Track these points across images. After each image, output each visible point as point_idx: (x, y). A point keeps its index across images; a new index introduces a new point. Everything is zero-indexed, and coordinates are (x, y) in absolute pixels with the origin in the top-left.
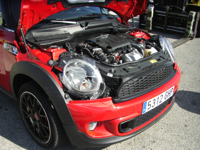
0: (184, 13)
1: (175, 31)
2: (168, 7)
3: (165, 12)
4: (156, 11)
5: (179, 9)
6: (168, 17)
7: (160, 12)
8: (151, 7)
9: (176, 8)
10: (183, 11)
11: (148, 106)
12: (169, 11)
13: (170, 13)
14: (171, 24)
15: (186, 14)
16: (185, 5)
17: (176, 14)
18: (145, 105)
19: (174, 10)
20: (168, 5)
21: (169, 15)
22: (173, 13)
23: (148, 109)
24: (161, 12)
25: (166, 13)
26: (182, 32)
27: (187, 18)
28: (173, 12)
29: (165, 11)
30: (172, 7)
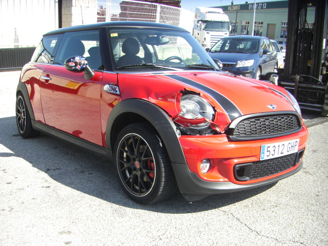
0: (320, 84)
1: (309, 109)
2: (298, 77)
3: (294, 84)
4: (282, 83)
5: (313, 79)
6: (298, 90)
7: (287, 84)
8: (275, 77)
9: (309, 77)
10: (319, 81)
11: (268, 151)
12: (300, 82)
13: (301, 85)
14: (303, 100)
15: (323, 85)
16: (322, 74)
17: (309, 86)
18: (264, 150)
19: (306, 80)
20: (298, 74)
21: (299, 87)
22: (304, 85)
23: (268, 156)
24: (289, 84)
25: (296, 85)
26: (319, 110)
27: (324, 90)
28: (306, 83)
29: (294, 82)
30: (303, 77)
